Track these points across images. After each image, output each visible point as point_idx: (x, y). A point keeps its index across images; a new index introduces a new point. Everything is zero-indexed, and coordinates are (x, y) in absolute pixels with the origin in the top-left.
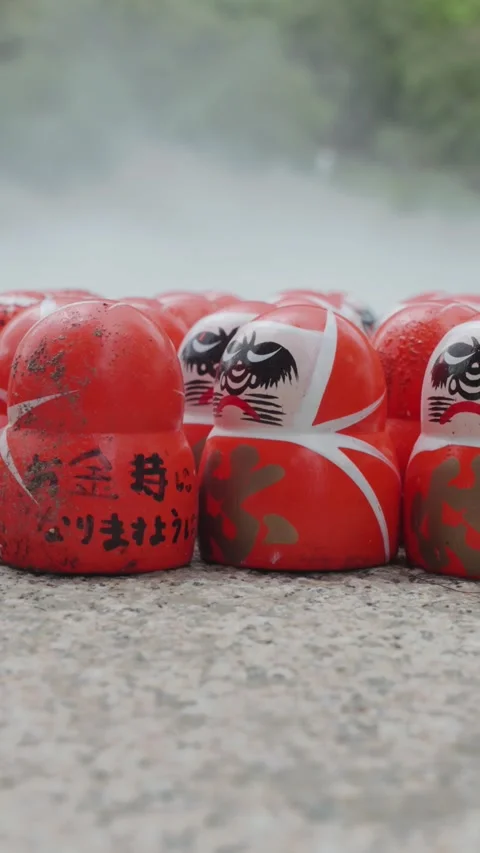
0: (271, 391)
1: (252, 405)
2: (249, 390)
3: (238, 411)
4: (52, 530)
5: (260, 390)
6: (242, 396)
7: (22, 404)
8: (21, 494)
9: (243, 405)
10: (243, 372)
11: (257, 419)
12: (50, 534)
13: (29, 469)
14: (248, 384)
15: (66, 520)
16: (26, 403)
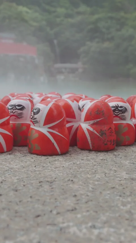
0: (124, 114)
1: (121, 117)
2: (120, 115)
3: (118, 118)
4: (106, 143)
5: (122, 114)
6: (119, 116)
7: (95, 120)
8: (99, 137)
9: (119, 117)
10: (118, 111)
11: (122, 119)
12: (105, 144)
13: (100, 132)
14: (120, 113)
15: (108, 141)
16: (96, 120)
